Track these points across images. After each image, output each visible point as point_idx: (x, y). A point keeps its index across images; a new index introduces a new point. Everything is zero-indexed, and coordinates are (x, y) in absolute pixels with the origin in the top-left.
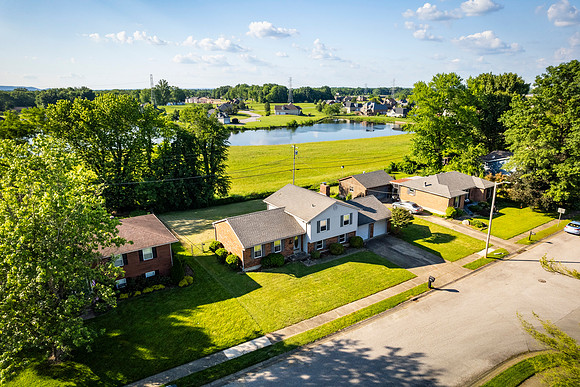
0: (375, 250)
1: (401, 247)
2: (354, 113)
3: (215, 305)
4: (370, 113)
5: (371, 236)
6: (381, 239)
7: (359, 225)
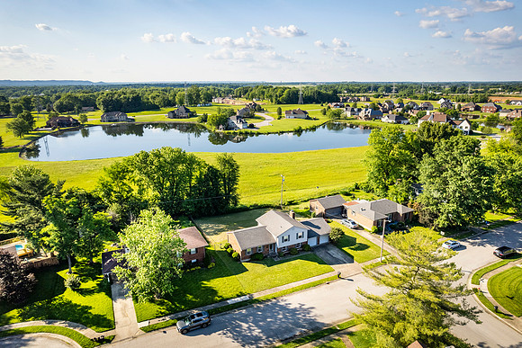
0: (317, 253)
1: (334, 252)
2: (354, 117)
3: (225, 278)
4: (367, 118)
5: (318, 243)
6: (324, 246)
7: (308, 237)
